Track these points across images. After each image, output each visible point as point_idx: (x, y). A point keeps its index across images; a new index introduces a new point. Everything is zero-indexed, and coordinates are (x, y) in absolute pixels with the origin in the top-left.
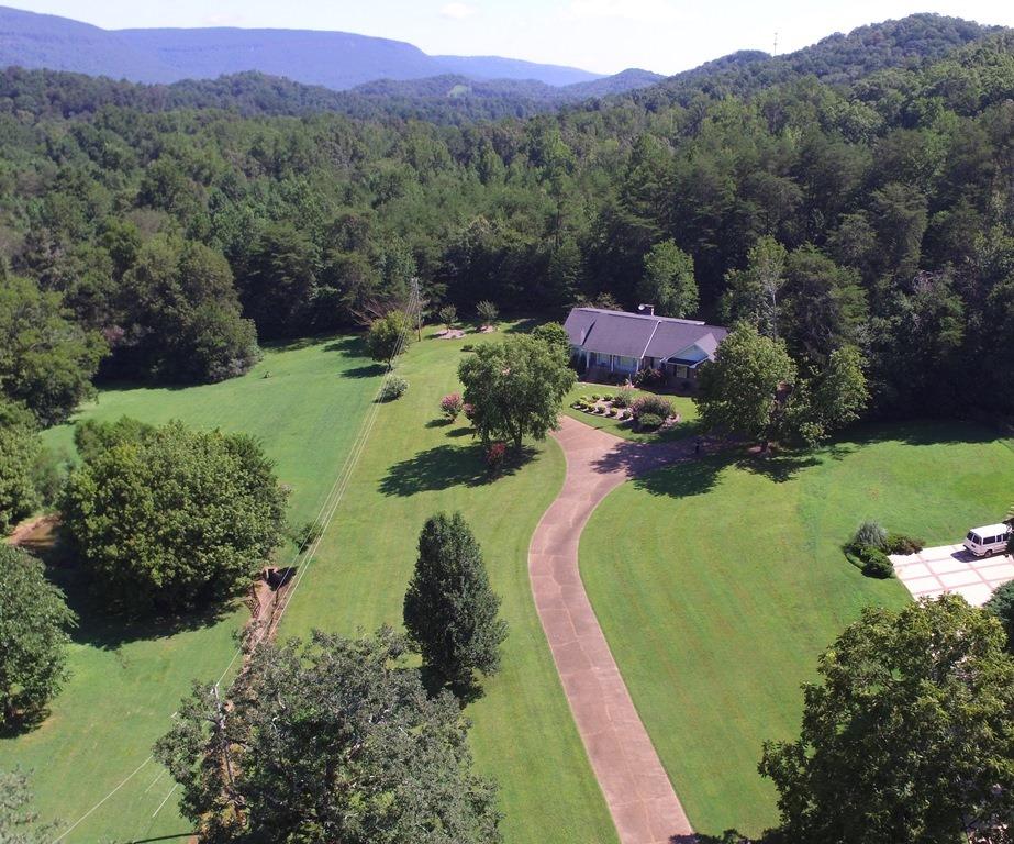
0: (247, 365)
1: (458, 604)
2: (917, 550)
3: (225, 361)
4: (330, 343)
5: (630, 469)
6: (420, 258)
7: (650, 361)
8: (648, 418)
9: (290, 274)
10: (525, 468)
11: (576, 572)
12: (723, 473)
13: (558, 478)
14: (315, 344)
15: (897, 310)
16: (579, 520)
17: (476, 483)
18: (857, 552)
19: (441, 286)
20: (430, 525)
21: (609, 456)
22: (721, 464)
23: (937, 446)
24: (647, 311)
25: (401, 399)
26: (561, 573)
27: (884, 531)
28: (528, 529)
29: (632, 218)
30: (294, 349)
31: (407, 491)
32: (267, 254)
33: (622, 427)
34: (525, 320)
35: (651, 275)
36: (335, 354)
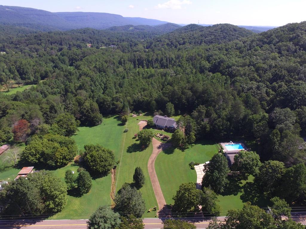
0: (101, 122)
1: (140, 177)
2: (199, 165)
3: (98, 122)
4: (114, 117)
5: (162, 149)
6: (129, 102)
7: (166, 127)
8: (165, 139)
9: (108, 105)
10: (147, 148)
11: (154, 168)
12: (175, 150)
13: (152, 150)
14: (112, 117)
15: (201, 124)
16: (155, 158)
17: (140, 151)
18: (190, 165)
19: (133, 107)
20: (136, 169)
21: (159, 146)
22: (175, 148)
23: (206, 145)
24: (166, 117)
25: (128, 132)
26: (152, 169)
27: (194, 162)
28: (148, 160)
29: (164, 97)
30: (108, 118)
31: (131, 152)
32: (104, 102)
33: (161, 140)
34: (147, 113)
35: (167, 109)
36: (116, 119)
